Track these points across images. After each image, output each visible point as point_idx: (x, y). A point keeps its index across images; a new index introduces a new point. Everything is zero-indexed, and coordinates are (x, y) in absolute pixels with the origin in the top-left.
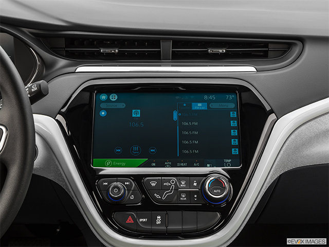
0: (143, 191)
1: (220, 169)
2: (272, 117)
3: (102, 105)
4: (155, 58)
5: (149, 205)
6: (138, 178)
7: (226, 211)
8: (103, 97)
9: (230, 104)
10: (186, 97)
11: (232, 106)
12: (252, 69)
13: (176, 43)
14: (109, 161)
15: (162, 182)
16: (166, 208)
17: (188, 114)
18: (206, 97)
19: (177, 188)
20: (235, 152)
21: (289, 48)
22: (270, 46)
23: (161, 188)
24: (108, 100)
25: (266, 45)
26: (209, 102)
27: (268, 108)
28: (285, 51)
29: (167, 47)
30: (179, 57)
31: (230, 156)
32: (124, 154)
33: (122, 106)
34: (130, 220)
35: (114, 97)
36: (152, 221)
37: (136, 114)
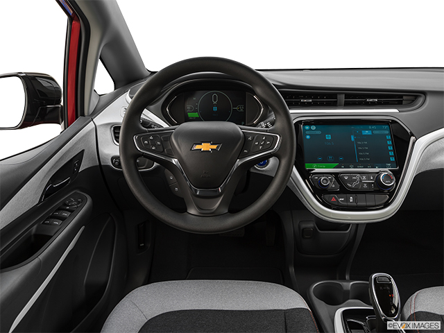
0: (339, 183)
1: (387, 169)
2: (413, 138)
3: (307, 132)
4: (334, 105)
5: (344, 190)
6: (336, 174)
7: (392, 193)
8: (307, 128)
9: (385, 131)
10: (358, 127)
11: (387, 132)
12: (396, 111)
13: (347, 96)
14: (315, 165)
15: (351, 177)
16: (355, 192)
17: (360, 137)
18: (370, 127)
19: (361, 181)
20: (392, 159)
21: (416, 99)
22: (404, 98)
23: (351, 181)
24: (310, 129)
25: (401, 96)
26: (372, 130)
27: (409, 131)
28: (413, 101)
29: (342, 98)
30: (348, 105)
31: (390, 162)
32: (325, 161)
33: (319, 132)
34: (333, 200)
35: (313, 128)
36: (347, 200)
37: (328, 137)
